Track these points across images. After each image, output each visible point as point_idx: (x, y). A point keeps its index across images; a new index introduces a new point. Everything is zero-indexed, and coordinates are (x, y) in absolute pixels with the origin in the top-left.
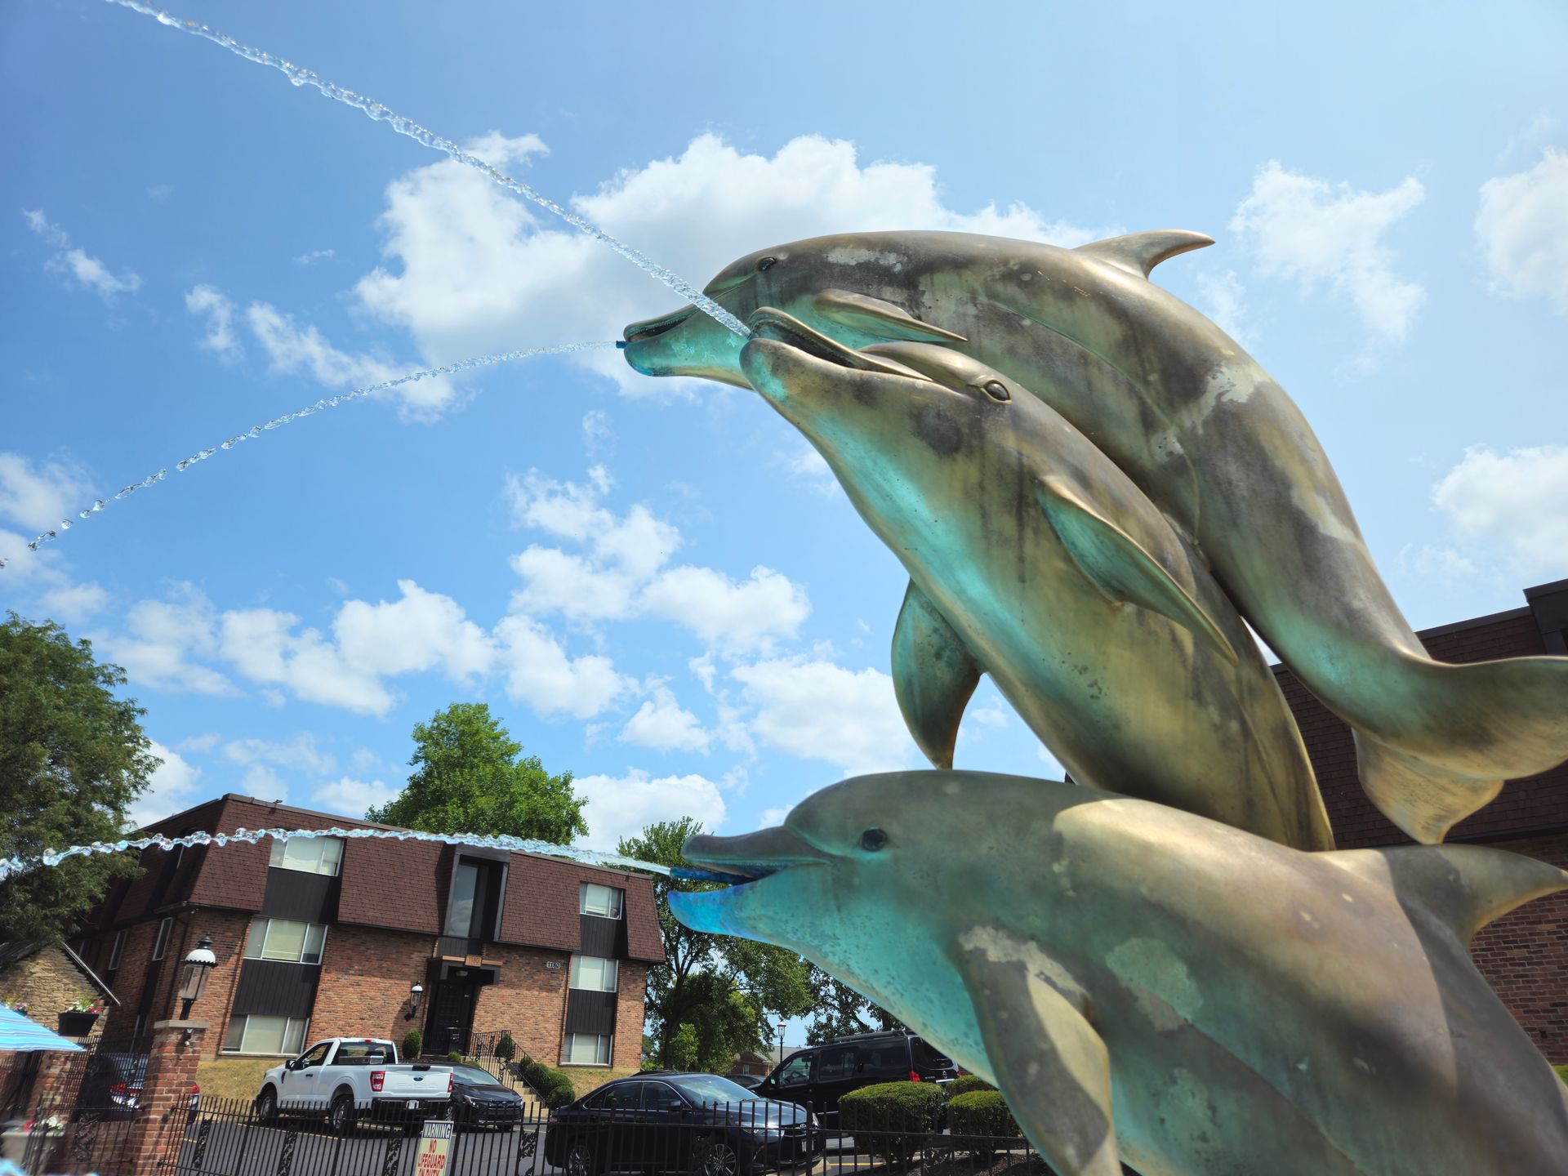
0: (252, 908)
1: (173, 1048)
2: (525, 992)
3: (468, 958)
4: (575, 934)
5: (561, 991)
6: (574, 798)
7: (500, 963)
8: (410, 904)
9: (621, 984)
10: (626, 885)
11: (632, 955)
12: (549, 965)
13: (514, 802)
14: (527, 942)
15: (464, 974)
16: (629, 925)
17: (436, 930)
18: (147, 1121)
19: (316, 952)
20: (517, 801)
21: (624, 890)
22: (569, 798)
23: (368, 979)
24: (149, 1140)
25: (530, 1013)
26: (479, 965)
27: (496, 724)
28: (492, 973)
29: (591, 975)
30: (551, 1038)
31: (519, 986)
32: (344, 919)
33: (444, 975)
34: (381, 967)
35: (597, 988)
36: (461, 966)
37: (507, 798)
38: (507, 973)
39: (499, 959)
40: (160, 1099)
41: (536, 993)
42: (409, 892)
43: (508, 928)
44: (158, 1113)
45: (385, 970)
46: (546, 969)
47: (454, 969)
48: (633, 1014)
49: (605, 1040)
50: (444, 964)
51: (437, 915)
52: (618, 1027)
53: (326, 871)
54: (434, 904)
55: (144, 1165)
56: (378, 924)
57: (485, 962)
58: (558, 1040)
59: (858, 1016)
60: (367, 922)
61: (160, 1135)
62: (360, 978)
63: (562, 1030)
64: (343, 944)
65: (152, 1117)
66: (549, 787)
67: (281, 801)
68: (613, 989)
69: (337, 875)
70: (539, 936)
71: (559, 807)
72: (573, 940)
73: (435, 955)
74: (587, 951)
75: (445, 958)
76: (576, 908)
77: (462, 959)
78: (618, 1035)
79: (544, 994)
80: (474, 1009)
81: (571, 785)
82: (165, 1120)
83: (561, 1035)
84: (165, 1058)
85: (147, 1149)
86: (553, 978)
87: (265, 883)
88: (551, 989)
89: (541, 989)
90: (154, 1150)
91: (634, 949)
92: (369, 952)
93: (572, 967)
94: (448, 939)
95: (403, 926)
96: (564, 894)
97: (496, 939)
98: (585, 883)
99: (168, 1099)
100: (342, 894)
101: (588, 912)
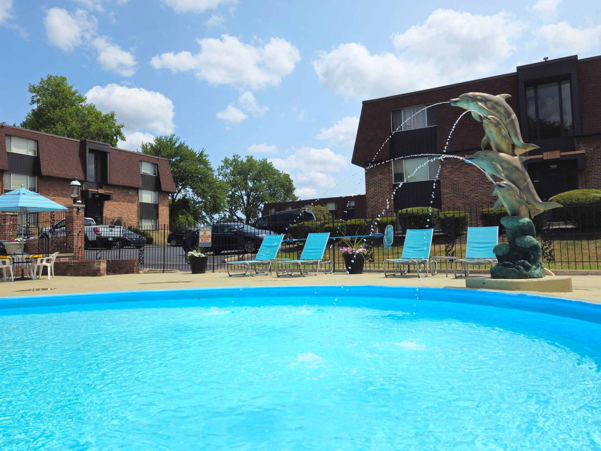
0: (4, 169)
1: (75, 213)
2: (122, 203)
3: (99, 190)
4: (140, 181)
5: (136, 203)
6: (117, 124)
7: (112, 192)
8: (71, 168)
9: (159, 201)
10: (157, 162)
11: (163, 189)
12: (130, 193)
13: (89, 125)
14: (121, 184)
15: (98, 196)
16: (161, 178)
17: (84, 179)
18: (73, 235)
19: (33, 187)
20: (91, 125)
21: (157, 164)
22: (114, 124)
23: (58, 198)
24: (75, 241)
25: (125, 211)
26: (104, 193)
27: (72, 87)
28: (109, 196)
29: (147, 197)
30: (134, 220)
31: (119, 201)
32: (44, 174)
33: (90, 197)
34: (62, 193)
35: (150, 202)
36: (96, 193)
37: (86, 123)
38: (114, 196)
39: (111, 190)
40: (75, 229)
41: (127, 204)
42: (69, 164)
43: (113, 178)
44: (76, 233)
45: (64, 194)
46: (130, 195)
47: (93, 194)
48: (165, 211)
49: (155, 221)
50: (89, 192)
51: (83, 173)
52: (160, 216)
53: (31, 154)
54: (81, 168)
55: (76, 248)
56: (59, 176)
57: (106, 192)
58: (137, 221)
59: (237, 214)
60: (54, 175)
61: (78, 239)
62: (55, 197)
63: (138, 217)
64: (45, 184)
65: (74, 234)
66: (104, 119)
67: (5, 123)
68: (156, 202)
69: (36, 156)
70: (126, 182)
71: (111, 127)
72: (139, 183)
73: (84, 189)
74: (145, 188)
75: (89, 190)
76: (139, 171)
77: (97, 191)
78: (159, 219)
79: (130, 204)
80: (103, 209)
81: (115, 118)
82: (78, 235)
83: (138, 219)
84: (74, 216)
85: (75, 244)
86: (133, 198)
87: (7, 158)
88: (132, 202)
89: (128, 202)
90: (77, 244)
91: (164, 187)
92: (56, 187)
93: (140, 194)
94: (88, 183)
95: (69, 177)
96: (133, 166)
97: (109, 183)
98: (141, 161)
99: (78, 229)
100: (41, 164)
101: (143, 173)
